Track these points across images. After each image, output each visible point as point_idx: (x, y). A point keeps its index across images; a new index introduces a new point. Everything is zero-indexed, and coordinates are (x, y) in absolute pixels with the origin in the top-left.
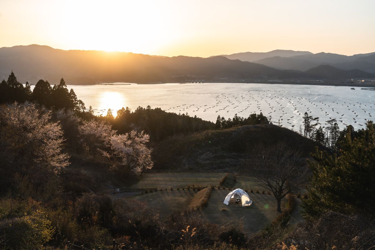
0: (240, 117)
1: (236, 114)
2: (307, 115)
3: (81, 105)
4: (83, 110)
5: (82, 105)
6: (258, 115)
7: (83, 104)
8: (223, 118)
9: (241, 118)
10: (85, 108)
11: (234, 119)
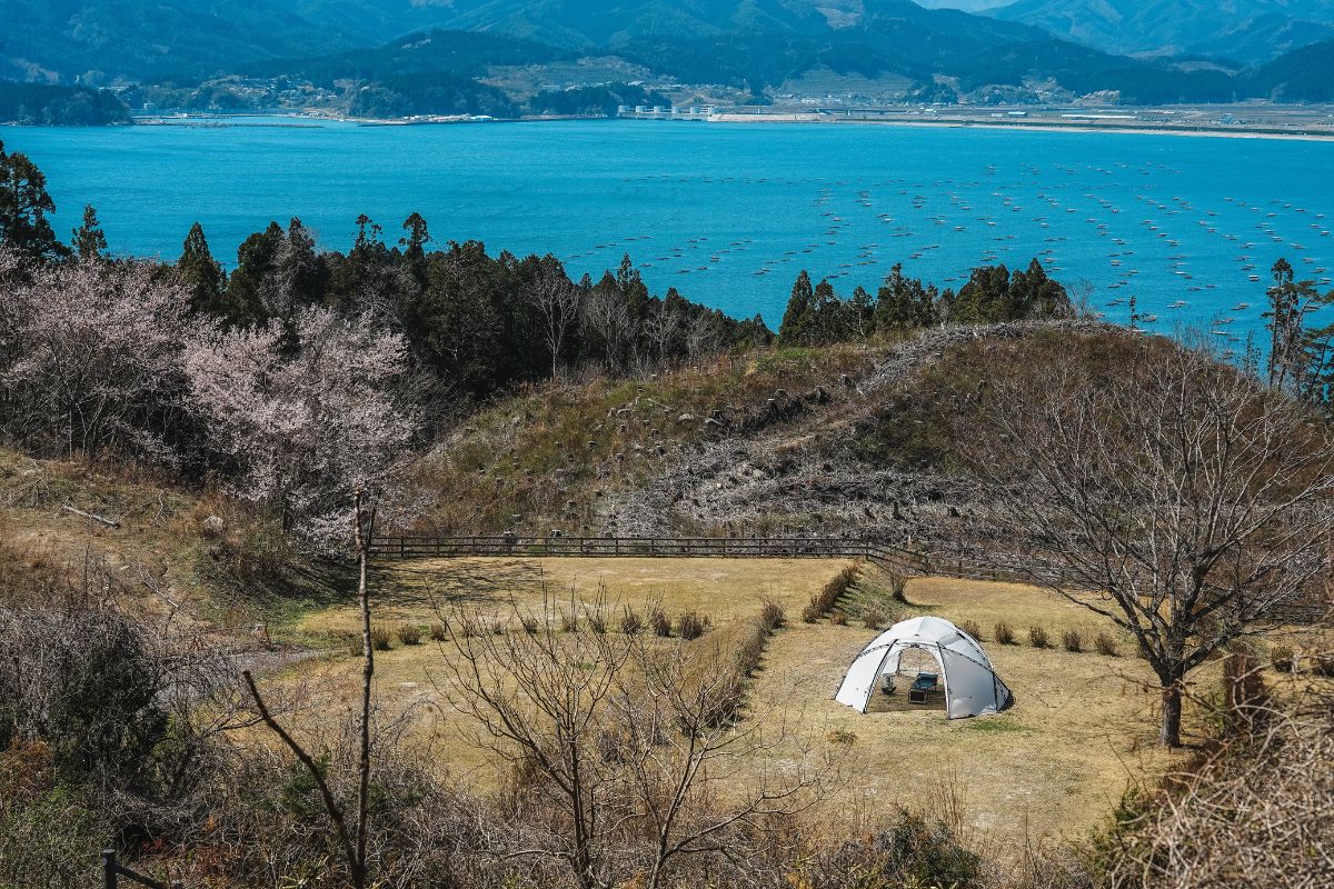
0: (917, 284)
1: (898, 268)
2: (1285, 273)
3: (24, 182)
4: (36, 212)
5: (32, 182)
6: (1018, 274)
7: (36, 179)
8: (825, 289)
9: (925, 288)
10: (46, 201)
11: (884, 294)
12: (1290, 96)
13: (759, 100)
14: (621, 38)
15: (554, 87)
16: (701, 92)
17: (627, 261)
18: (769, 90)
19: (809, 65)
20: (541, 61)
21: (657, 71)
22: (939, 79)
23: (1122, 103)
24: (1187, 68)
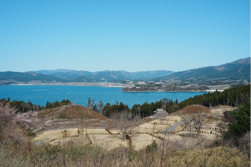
2: (89, 99)
8: (50, 103)
12: (77, 82)
13: (27, 83)
14: (12, 77)
15: (5, 82)
16: (21, 82)
17: (30, 101)
18: (28, 82)
19: (31, 80)
20: (3, 80)
21: (16, 80)
22: (45, 81)
23: (62, 83)
24: (68, 79)
